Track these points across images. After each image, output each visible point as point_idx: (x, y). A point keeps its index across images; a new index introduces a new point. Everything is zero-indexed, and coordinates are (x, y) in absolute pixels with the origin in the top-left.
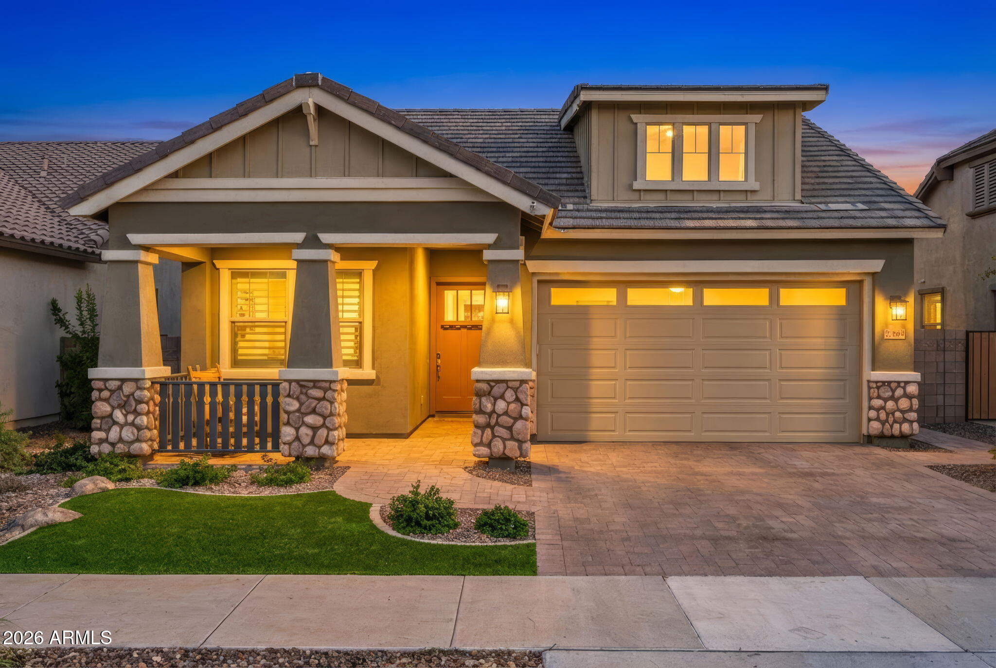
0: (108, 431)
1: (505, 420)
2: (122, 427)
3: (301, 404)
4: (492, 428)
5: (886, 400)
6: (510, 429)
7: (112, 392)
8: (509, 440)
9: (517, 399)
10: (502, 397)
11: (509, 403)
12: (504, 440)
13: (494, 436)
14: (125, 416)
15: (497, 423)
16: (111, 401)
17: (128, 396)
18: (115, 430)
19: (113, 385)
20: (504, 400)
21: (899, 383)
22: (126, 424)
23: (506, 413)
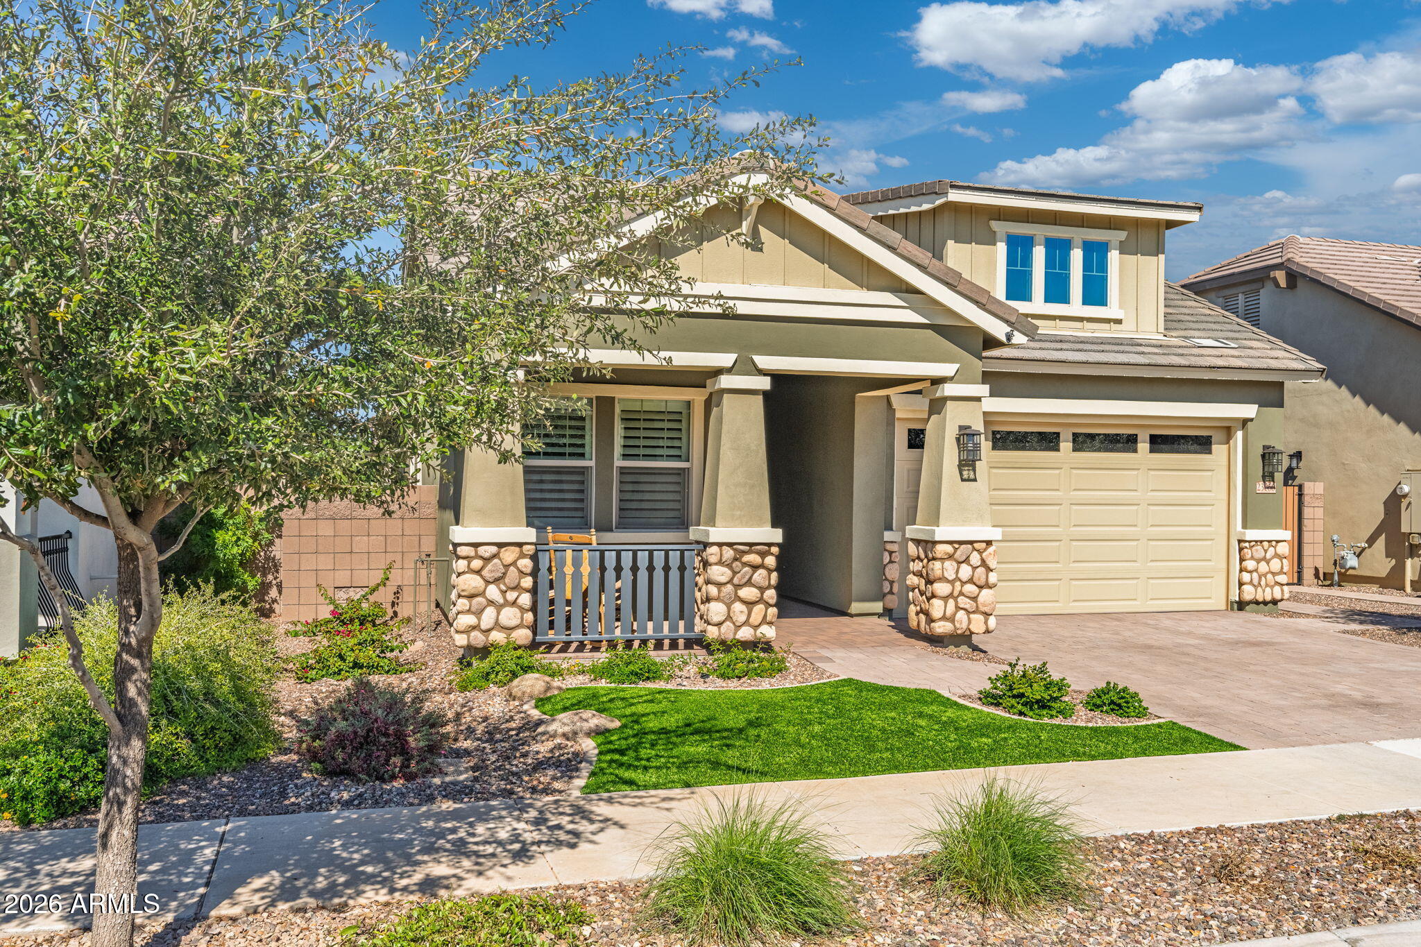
0: (479, 613)
1: (970, 589)
2: (499, 607)
3: (735, 573)
4: (955, 599)
5: (1258, 561)
6: (974, 599)
7: (486, 560)
8: (974, 612)
9: (983, 563)
10: (967, 561)
11: (974, 568)
12: (968, 612)
13: (958, 608)
14: (504, 593)
15: (961, 594)
16: (484, 573)
17: (507, 567)
18: (490, 613)
19: (486, 551)
20: (969, 564)
21: (1269, 541)
22: (507, 603)
23: (971, 581)
